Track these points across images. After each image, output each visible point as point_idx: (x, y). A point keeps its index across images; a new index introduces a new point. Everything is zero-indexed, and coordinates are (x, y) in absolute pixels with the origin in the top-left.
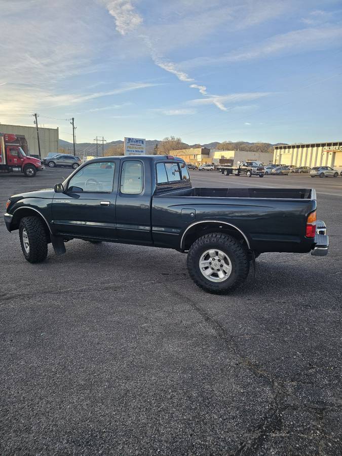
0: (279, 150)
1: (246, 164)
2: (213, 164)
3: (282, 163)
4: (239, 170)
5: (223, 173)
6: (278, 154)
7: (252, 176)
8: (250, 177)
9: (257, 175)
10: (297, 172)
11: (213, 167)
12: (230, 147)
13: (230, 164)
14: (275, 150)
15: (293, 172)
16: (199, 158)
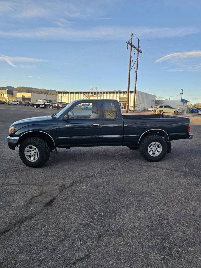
0: (60, 94)
1: (49, 102)
2: (17, 100)
3: (63, 101)
4: (45, 105)
5: (33, 107)
6: (60, 96)
7: (53, 108)
8: (52, 109)
9: (56, 108)
11: (18, 103)
12: (24, 90)
13: (29, 101)
14: (58, 94)
16: (6, 96)
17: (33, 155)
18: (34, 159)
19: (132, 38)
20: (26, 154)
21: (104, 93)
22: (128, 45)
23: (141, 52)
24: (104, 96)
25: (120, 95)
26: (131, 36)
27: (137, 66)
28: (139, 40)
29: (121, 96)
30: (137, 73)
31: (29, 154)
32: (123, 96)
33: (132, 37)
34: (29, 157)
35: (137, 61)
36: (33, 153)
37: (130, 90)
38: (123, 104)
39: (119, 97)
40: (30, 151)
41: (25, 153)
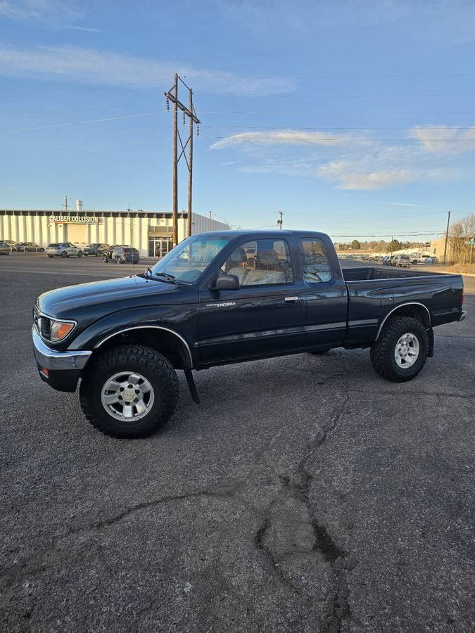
10: (19, 250)
15: (14, 250)
17: (131, 401)
18: (135, 410)
19: (177, 86)
20: (107, 400)
21: (107, 215)
22: (170, 102)
23: (198, 122)
24: (106, 222)
25: (149, 222)
26: (174, 80)
27: (191, 154)
28: (191, 93)
29: (152, 225)
30: (191, 171)
31: (116, 400)
32: (158, 223)
33: (177, 83)
34: (114, 410)
35: (189, 142)
36: (129, 393)
37: (180, 211)
38: (159, 243)
39: (147, 227)
40: (119, 391)
41: (103, 396)
